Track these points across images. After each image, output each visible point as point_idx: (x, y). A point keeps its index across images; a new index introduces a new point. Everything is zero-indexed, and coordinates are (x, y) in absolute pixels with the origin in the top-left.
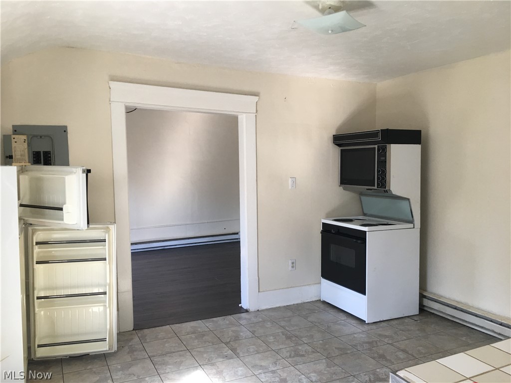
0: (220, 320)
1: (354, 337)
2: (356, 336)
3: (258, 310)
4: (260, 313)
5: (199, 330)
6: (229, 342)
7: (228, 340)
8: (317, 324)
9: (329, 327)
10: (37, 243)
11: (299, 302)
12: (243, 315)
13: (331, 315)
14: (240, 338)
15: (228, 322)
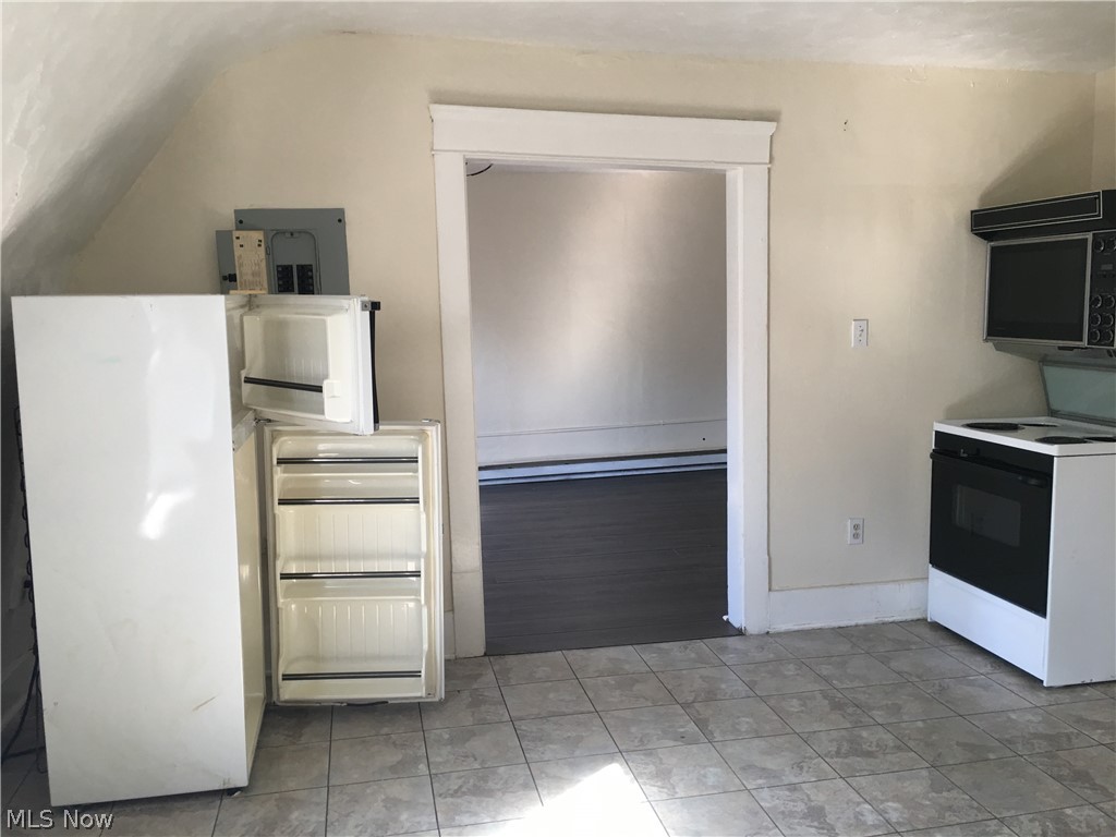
0: (674, 649)
1: (1009, 718)
2: (1013, 716)
3: (768, 633)
4: (771, 640)
5: (627, 667)
6: (693, 702)
7: (691, 699)
8: (915, 679)
9: (943, 689)
10: (281, 461)
11: (871, 620)
12: (732, 642)
13: (951, 660)
14: (719, 697)
15: (693, 655)
